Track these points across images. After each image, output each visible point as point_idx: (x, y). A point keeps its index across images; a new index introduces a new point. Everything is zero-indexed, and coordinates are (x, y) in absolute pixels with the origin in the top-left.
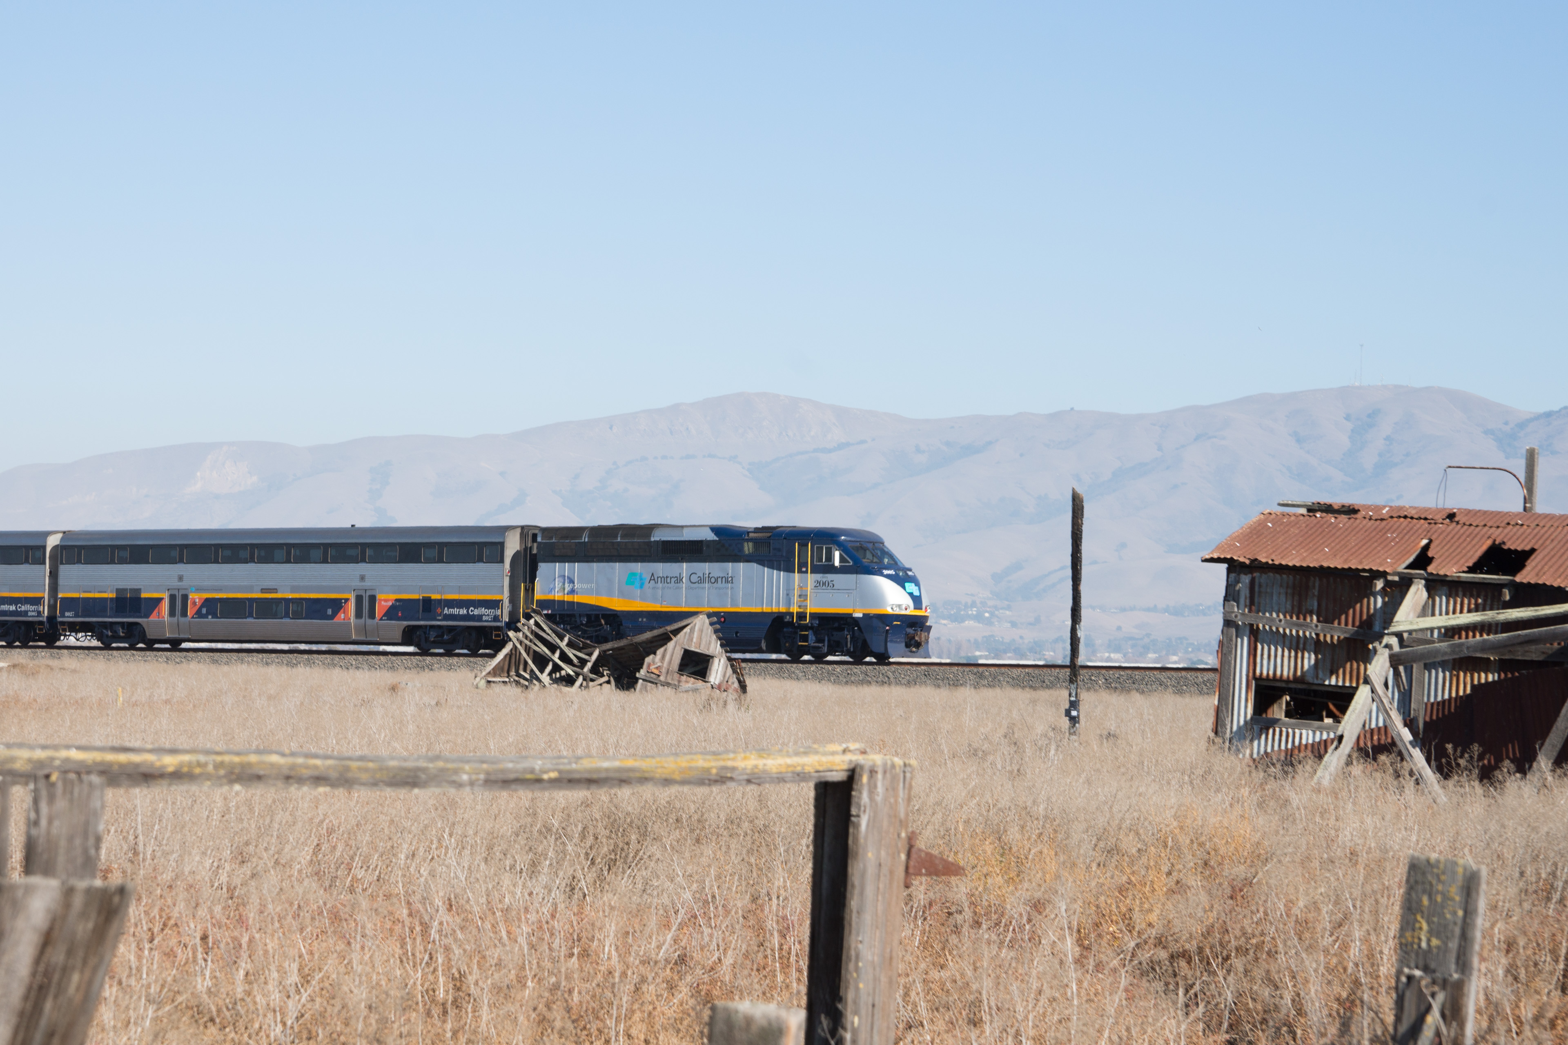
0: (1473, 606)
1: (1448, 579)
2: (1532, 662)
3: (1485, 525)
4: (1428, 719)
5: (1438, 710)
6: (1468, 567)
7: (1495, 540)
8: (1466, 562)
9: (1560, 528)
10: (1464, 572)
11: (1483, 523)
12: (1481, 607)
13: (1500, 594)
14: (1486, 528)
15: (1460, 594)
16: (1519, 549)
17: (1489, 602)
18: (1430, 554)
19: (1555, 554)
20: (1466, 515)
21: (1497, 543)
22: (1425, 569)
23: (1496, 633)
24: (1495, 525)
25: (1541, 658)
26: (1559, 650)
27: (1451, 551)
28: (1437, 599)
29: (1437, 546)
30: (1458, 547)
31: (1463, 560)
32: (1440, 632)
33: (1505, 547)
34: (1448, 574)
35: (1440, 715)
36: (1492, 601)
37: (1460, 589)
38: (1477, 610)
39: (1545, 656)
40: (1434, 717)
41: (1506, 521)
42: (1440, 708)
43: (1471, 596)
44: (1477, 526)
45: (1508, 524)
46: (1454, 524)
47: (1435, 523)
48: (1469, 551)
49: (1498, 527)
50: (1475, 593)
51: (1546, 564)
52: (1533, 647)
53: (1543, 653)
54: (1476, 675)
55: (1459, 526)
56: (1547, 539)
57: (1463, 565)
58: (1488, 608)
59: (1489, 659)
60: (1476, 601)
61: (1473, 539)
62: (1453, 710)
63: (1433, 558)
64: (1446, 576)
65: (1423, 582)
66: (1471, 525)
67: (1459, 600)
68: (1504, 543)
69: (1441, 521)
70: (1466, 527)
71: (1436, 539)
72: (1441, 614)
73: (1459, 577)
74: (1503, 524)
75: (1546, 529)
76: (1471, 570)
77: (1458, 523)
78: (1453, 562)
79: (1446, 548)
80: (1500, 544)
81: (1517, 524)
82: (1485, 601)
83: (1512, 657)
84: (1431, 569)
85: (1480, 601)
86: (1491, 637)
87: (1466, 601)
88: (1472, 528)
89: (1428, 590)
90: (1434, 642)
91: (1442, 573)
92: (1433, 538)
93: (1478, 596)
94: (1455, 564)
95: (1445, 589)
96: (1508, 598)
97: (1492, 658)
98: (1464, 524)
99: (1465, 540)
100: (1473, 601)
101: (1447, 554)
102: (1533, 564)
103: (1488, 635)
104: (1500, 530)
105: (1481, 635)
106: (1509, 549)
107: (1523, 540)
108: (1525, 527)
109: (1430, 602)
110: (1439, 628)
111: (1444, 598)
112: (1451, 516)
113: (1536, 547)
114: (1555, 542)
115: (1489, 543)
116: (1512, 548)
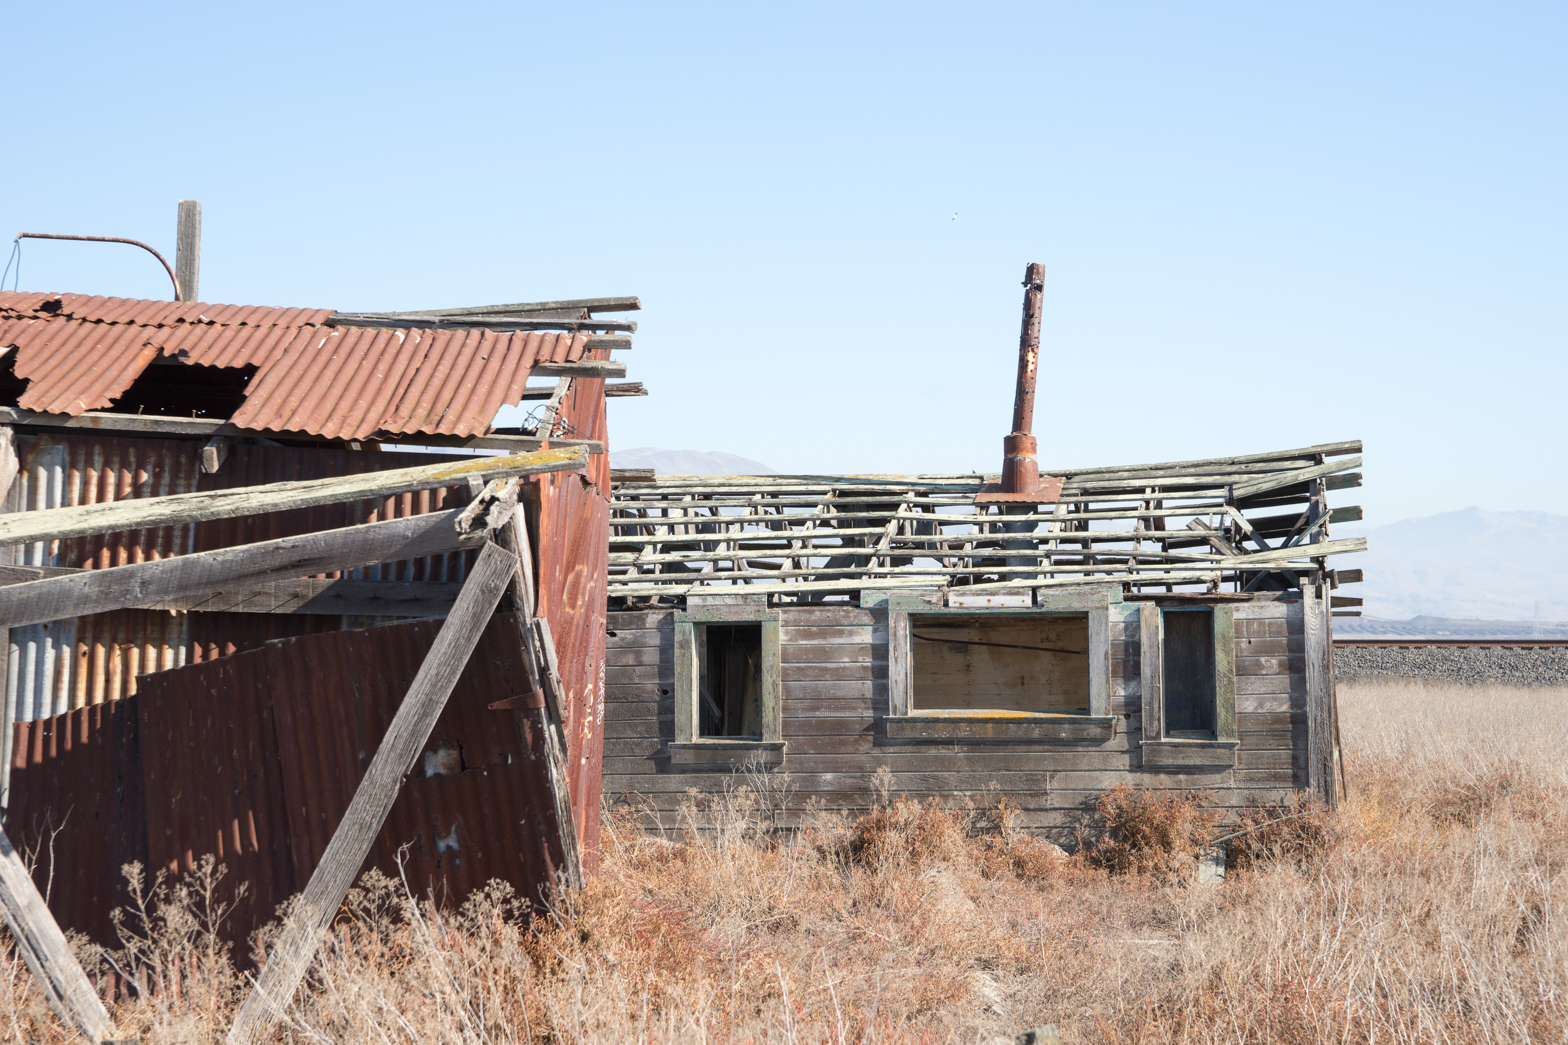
0: (128, 490)
1: (70, 424)
2: (268, 616)
3: (131, 322)
4: (21, 763)
5: (46, 741)
6: (112, 400)
7: (162, 349)
8: (107, 388)
9: (294, 331)
10: (104, 410)
11: (126, 319)
12: (147, 490)
13: (198, 457)
14: (134, 328)
15: (98, 460)
16: (221, 364)
17: (166, 479)
18: (20, 372)
19: (302, 377)
20: (85, 304)
21: (166, 354)
22: (14, 404)
23: (183, 551)
24: (156, 322)
25: (289, 609)
26: (331, 587)
27: (66, 367)
28: (42, 474)
29: (32, 359)
30: (80, 361)
31: (97, 387)
32: (47, 552)
33: (190, 362)
34: (70, 411)
35: (53, 752)
36: (174, 477)
37: (97, 449)
38: (137, 493)
39: (301, 603)
40: (38, 758)
41: (176, 317)
42: (53, 734)
43: (124, 464)
44: (113, 323)
45: (181, 320)
46: (62, 320)
47: (20, 317)
48: (107, 369)
49: (160, 326)
50: (132, 459)
51: (290, 394)
52: (271, 585)
53: (296, 596)
54: (135, 652)
55: (74, 324)
56: (274, 348)
57: (100, 395)
58: (163, 489)
59: (166, 613)
60: (136, 477)
61: (110, 348)
62: (84, 738)
63: (26, 381)
64: (65, 415)
65: (9, 431)
66: (99, 321)
67: (94, 475)
68: (184, 353)
69: (31, 313)
70: (88, 326)
71: (27, 346)
72: (50, 505)
73: (95, 420)
74: (170, 321)
75: (263, 331)
76: (119, 405)
77: (69, 317)
78: (76, 389)
79: (53, 362)
80: (174, 356)
81: (200, 321)
82: (157, 476)
83: (222, 608)
84: (24, 401)
85: (145, 477)
86: (174, 559)
87: (111, 478)
88: (103, 327)
89: (20, 453)
90: (34, 576)
91: (55, 408)
92: (19, 343)
93: (141, 465)
94: (83, 392)
95: (61, 450)
96: (215, 467)
97: (173, 612)
98: (84, 320)
99: (93, 348)
100: (128, 477)
101: (58, 373)
102: (263, 392)
103: (164, 555)
104: (166, 331)
105: (148, 557)
106: (198, 366)
107: (223, 350)
108: (218, 326)
109: (25, 482)
110: (48, 539)
111: (58, 470)
112: (52, 307)
113: (256, 363)
114: (293, 355)
115: (149, 354)
116: (206, 362)
